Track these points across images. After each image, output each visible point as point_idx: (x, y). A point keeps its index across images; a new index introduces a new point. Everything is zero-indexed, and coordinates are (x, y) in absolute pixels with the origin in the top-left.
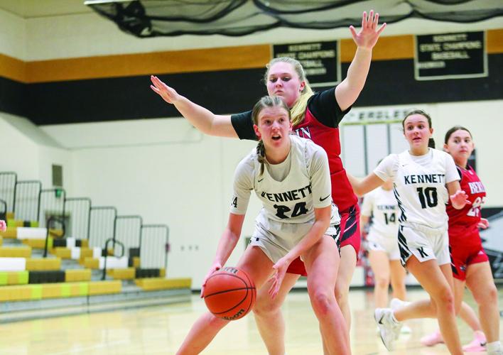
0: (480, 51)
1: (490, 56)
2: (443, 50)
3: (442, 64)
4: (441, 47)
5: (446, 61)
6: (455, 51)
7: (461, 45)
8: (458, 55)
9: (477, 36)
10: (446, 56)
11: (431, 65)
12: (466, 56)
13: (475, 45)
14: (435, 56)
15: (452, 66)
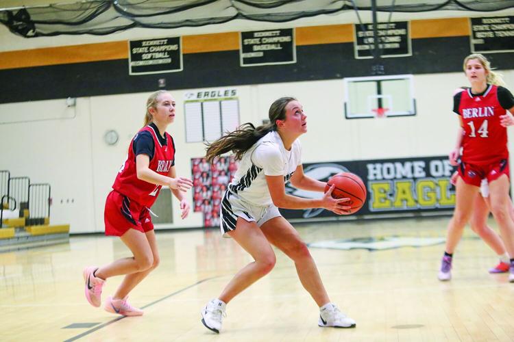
0: (290, 43)
1: (297, 47)
2: (261, 44)
3: (261, 54)
4: (260, 41)
5: (264, 51)
6: (271, 43)
7: (276, 39)
8: (273, 47)
9: (287, 32)
10: (264, 48)
11: (252, 55)
12: (279, 48)
13: (286, 39)
14: (256, 48)
15: (268, 56)
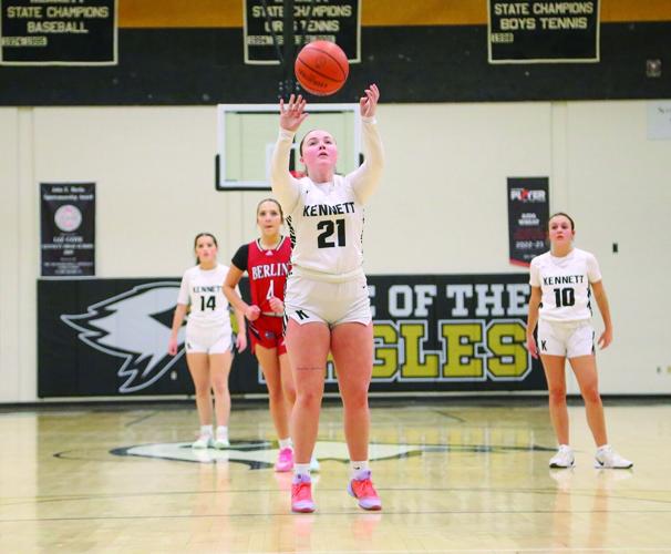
0: (110, 21)
1: (120, 30)
2: (44, 19)
3: (44, 41)
4: (43, 12)
5: (49, 36)
6: (66, 20)
7: (76, 12)
8: (70, 28)
10: (50, 28)
11: (25, 41)
12: (83, 31)
13: (100, 12)
14: (31, 27)
15: (59, 45)
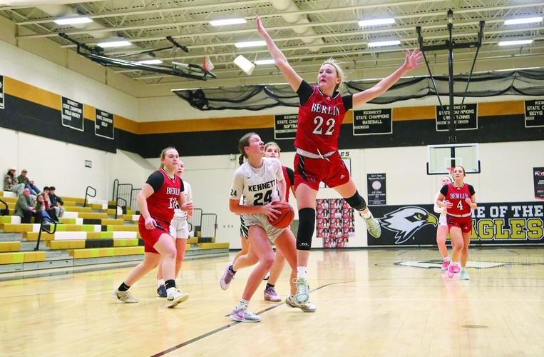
0: (389, 119)
1: (393, 122)
2: (368, 119)
3: (368, 127)
4: (368, 117)
5: (370, 125)
6: (375, 119)
7: (378, 116)
8: (376, 122)
9: (388, 111)
10: (370, 122)
11: (361, 127)
12: (381, 123)
13: (387, 116)
14: (364, 122)
15: (373, 128)
